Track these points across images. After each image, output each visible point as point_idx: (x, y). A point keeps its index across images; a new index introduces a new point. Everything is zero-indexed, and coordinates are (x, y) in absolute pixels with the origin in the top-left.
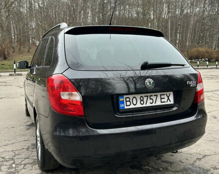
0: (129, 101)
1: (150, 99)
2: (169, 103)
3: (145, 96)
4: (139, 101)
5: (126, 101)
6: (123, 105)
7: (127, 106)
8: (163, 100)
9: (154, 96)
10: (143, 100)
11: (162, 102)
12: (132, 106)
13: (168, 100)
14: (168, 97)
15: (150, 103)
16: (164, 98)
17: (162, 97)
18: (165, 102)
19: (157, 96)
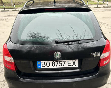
0: (44, 64)
1: (60, 63)
2: (74, 66)
3: (56, 62)
4: (51, 64)
5: (42, 64)
6: (40, 66)
7: (42, 67)
8: (69, 64)
9: (63, 61)
10: (54, 64)
11: (68, 65)
12: (46, 67)
13: (74, 65)
14: (74, 63)
15: (60, 66)
16: (71, 63)
17: (69, 62)
18: (71, 66)
19: (65, 61)
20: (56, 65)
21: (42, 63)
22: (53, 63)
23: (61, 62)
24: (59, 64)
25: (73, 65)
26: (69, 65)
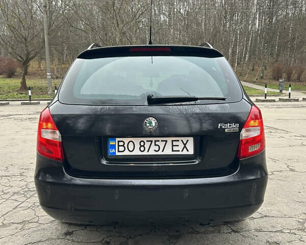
0: (123, 146)
1: (155, 145)
2: (185, 152)
3: (147, 141)
4: (137, 146)
5: (119, 146)
6: (114, 150)
7: (119, 151)
8: (175, 148)
9: (162, 141)
10: (143, 146)
12: (127, 153)
13: (185, 149)
14: (185, 145)
15: (155, 150)
16: (178, 146)
17: (175, 143)
18: (179, 151)
19: (166, 141)
20: (147, 149)
21: (118, 143)
22: (142, 144)
23: (157, 143)
24: (153, 147)
25: (182, 151)
26: (174, 150)
